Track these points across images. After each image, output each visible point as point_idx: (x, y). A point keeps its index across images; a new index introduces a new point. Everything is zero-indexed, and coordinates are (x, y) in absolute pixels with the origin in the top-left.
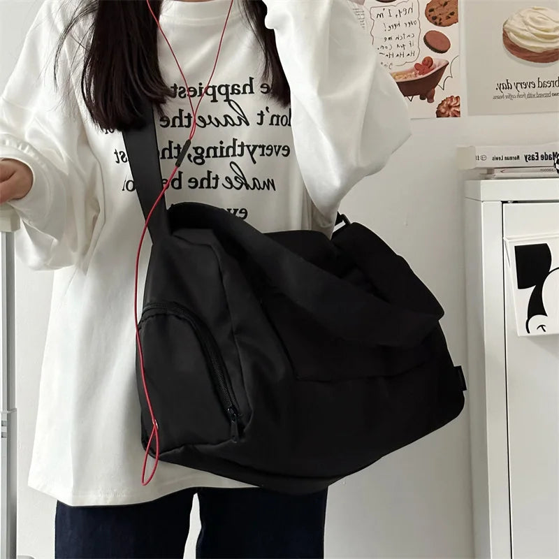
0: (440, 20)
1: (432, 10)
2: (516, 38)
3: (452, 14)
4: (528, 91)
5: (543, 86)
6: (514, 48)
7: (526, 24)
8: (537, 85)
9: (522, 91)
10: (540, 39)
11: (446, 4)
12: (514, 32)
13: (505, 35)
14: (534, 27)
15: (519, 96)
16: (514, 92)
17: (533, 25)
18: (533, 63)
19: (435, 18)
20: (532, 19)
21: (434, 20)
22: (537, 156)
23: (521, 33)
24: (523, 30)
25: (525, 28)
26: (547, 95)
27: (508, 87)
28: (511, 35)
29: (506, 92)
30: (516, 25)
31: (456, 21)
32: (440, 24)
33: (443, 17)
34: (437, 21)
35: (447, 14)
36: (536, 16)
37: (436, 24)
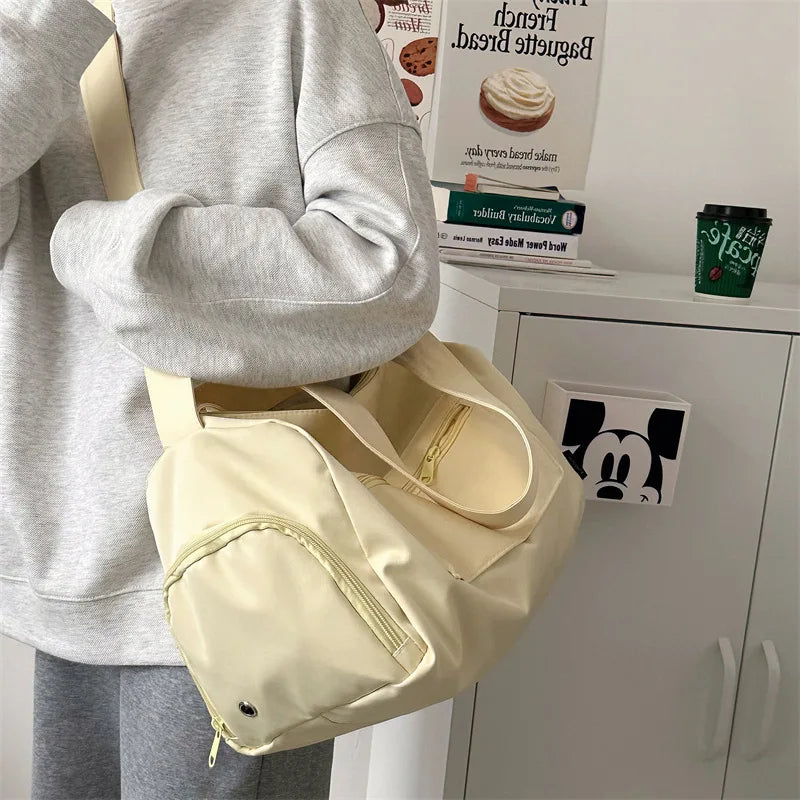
0: (415, 67)
1: (407, 55)
2: (494, 99)
3: (429, 63)
4: (498, 160)
5: (515, 156)
6: (489, 110)
7: (506, 85)
8: (508, 155)
9: (493, 160)
10: (518, 105)
11: (423, 50)
12: (491, 92)
13: (482, 95)
14: (513, 90)
15: (488, 164)
16: (483, 159)
17: (514, 87)
18: (508, 130)
19: (409, 65)
20: (513, 81)
21: (409, 67)
22: (502, 241)
23: (501, 95)
24: (501, 92)
25: (505, 89)
26: (519, 167)
27: (478, 153)
28: (489, 96)
29: (475, 158)
30: (495, 85)
31: (432, 71)
32: (414, 73)
33: (419, 65)
34: (412, 68)
35: (423, 63)
36: (518, 78)
37: (410, 71)
